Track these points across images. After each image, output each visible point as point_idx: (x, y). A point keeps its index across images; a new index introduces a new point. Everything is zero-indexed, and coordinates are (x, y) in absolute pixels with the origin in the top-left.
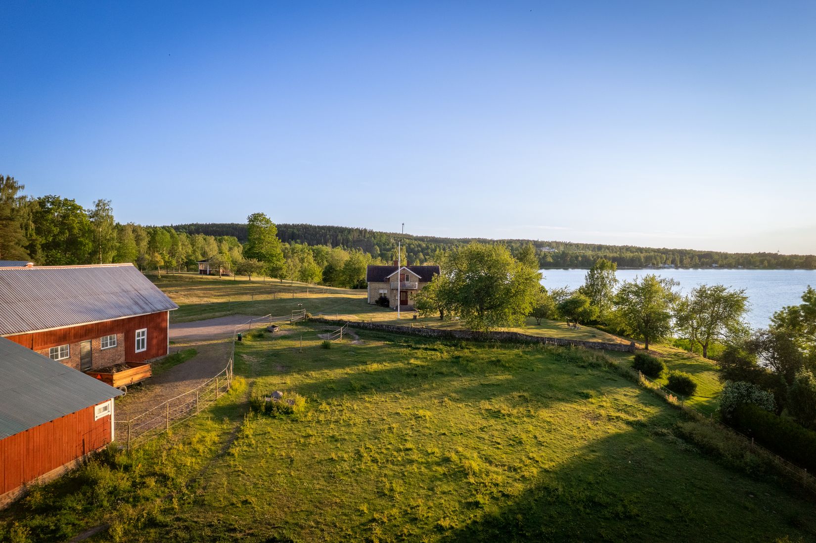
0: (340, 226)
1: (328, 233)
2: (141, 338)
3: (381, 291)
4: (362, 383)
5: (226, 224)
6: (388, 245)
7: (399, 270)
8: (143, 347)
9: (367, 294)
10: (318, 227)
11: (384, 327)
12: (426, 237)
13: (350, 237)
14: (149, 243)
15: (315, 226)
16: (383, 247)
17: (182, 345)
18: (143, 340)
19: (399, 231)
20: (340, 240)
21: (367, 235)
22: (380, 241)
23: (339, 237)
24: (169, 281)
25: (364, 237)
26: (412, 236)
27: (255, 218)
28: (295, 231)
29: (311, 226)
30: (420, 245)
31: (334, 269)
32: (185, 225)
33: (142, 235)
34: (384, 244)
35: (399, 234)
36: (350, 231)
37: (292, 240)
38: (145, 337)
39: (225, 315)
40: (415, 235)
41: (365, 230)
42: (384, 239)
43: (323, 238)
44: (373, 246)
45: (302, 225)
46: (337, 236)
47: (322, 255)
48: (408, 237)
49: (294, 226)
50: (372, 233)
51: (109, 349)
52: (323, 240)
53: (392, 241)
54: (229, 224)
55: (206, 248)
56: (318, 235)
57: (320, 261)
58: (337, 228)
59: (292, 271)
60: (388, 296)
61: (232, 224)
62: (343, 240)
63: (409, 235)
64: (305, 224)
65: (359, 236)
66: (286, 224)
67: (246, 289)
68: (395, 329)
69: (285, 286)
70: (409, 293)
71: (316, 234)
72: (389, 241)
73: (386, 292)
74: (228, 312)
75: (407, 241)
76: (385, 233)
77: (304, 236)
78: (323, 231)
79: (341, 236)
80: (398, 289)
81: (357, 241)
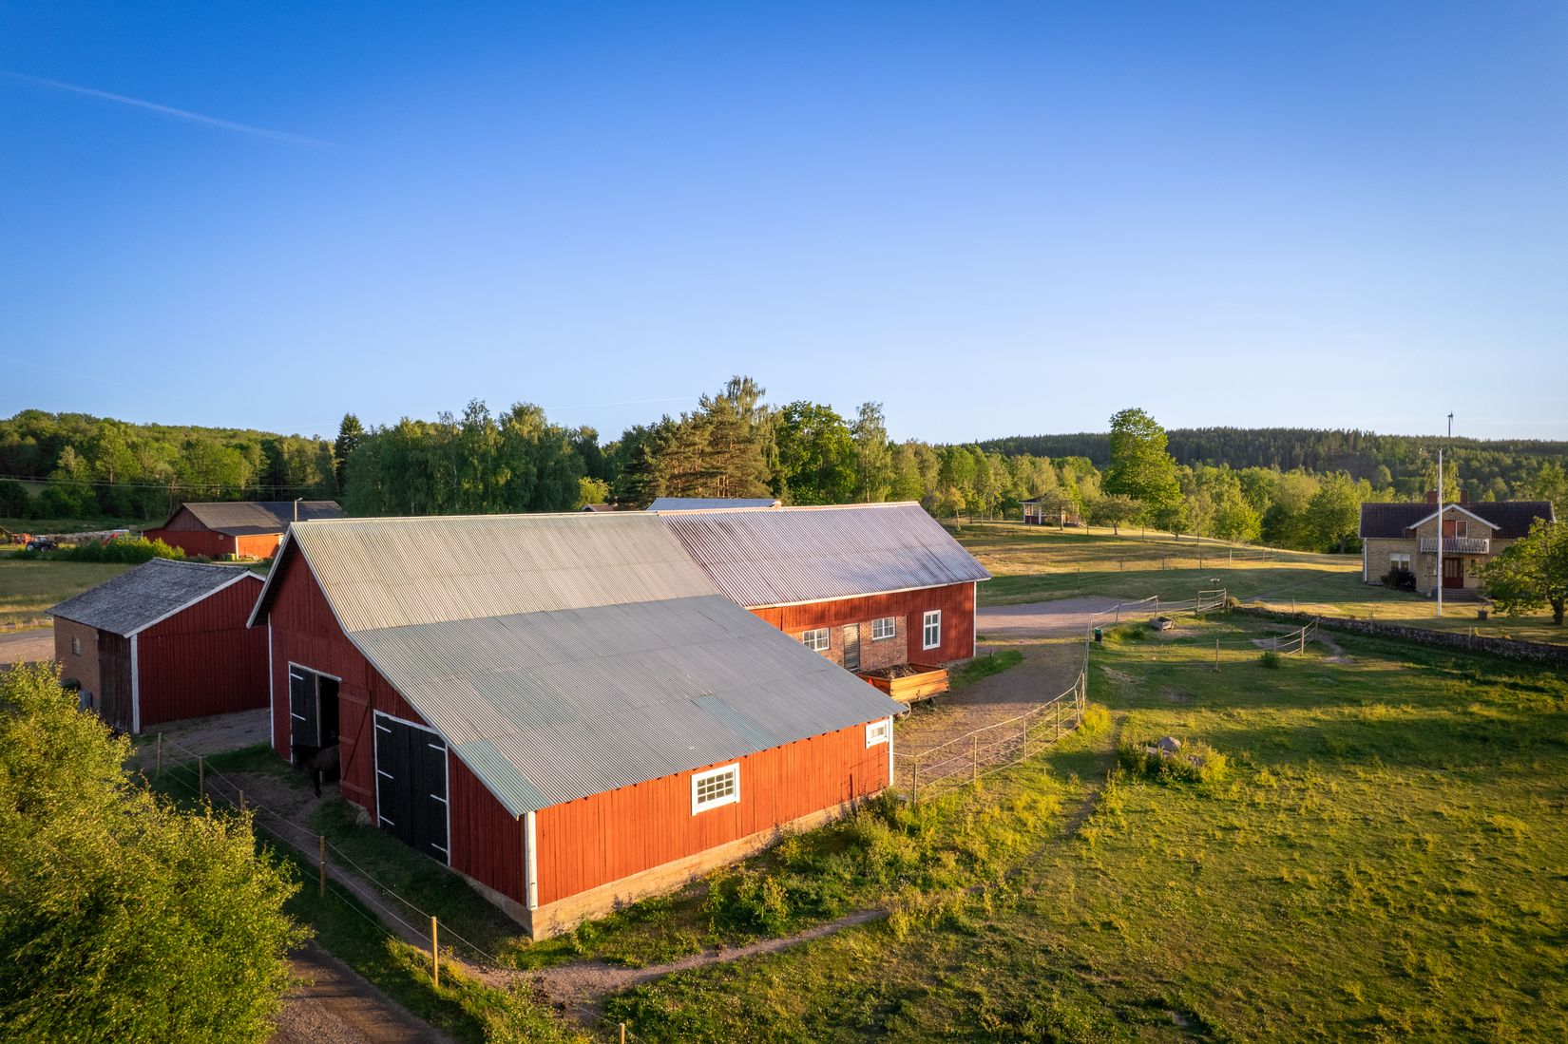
0: (1298, 427)
1: (1272, 443)
2: (932, 625)
3: (1396, 558)
4: (1350, 741)
5: (1070, 436)
6: (1412, 463)
7: (1441, 511)
8: (935, 641)
9: (1361, 563)
10: (1252, 432)
11: (1403, 631)
12: (1514, 443)
13: (1322, 450)
14: (941, 472)
15: (1245, 431)
16: (1399, 468)
17: (997, 643)
18: (935, 629)
19: (1440, 432)
20: (1297, 457)
21: (1361, 444)
22: (1393, 455)
23: (1298, 450)
24: (974, 536)
25: (1354, 447)
26: (1475, 441)
27: (1124, 419)
28: (1203, 443)
29: (1235, 431)
30: (1496, 461)
31: (1286, 514)
32: (999, 441)
33: (928, 461)
34: (1403, 462)
35: (1440, 439)
36: (1321, 436)
37: (1198, 460)
38: (938, 624)
39: (1071, 596)
40: (1482, 438)
41: (1357, 434)
42: (1401, 451)
43: (1261, 453)
44: (1376, 467)
45: (1217, 430)
46: (1293, 448)
47: (1260, 487)
48: (1463, 444)
49: (1201, 433)
50: (1372, 440)
51: (884, 640)
52: (1261, 458)
53: (1422, 453)
54: (1075, 435)
55: (1036, 480)
56: (1250, 449)
57: (1256, 498)
58: (1293, 432)
59: (1199, 519)
60: (1412, 568)
61: (1082, 435)
62: (1306, 456)
63: (1467, 440)
64: (1222, 426)
65: (1341, 446)
66: (1185, 430)
67: (1109, 550)
68: (1430, 638)
69: (1183, 545)
70: (1467, 562)
71: (1247, 447)
72: (1416, 454)
73: (1407, 558)
74: (1077, 591)
75: (1462, 453)
76: (1403, 438)
77: (1222, 452)
78: (1261, 439)
79: (1302, 447)
80: (1436, 554)
81: (1341, 457)
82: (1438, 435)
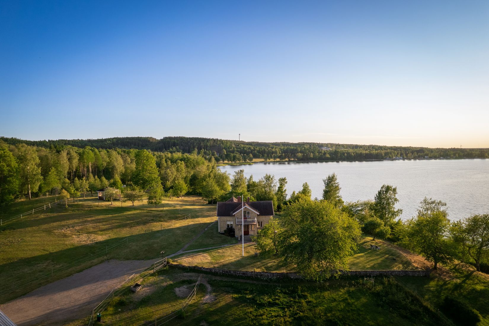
0: (202, 137)
1: (195, 142)
5: (135, 137)
6: (231, 148)
10: (190, 138)
12: (253, 142)
13: (208, 144)
15: (187, 138)
16: (228, 150)
20: (202, 146)
21: (219, 143)
22: (226, 146)
25: (217, 144)
26: (245, 142)
28: (175, 141)
29: (184, 138)
30: (250, 148)
32: (110, 138)
34: (229, 148)
35: (237, 141)
36: (208, 140)
37: (174, 147)
40: (247, 141)
41: (217, 139)
42: (228, 145)
43: (192, 145)
44: (222, 149)
45: (180, 137)
46: (201, 143)
48: (243, 143)
49: (175, 138)
50: (221, 141)
53: (234, 146)
56: (189, 143)
58: (201, 139)
61: (138, 137)
62: (204, 146)
63: (243, 142)
64: (181, 136)
65: (213, 143)
66: (170, 137)
71: (188, 143)
72: (232, 146)
75: (242, 145)
76: (229, 140)
77: (181, 144)
78: (192, 141)
79: (203, 143)
81: (213, 146)
82: (237, 140)
